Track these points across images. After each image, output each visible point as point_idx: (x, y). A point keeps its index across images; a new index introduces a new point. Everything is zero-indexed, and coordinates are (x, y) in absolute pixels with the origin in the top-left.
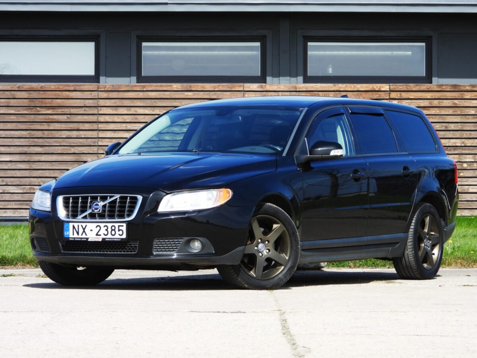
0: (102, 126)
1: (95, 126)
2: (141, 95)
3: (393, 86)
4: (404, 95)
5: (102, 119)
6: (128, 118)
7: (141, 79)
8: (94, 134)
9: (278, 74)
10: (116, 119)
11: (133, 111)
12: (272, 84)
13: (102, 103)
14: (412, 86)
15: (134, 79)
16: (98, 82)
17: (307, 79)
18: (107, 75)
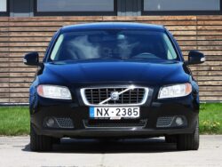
0: (11, 44)
1: (7, 44)
2: (37, 24)
3: (199, 17)
4: (206, 23)
5: (11, 39)
6: (28, 39)
7: (36, 14)
8: (7, 49)
9: (125, 10)
10: (21, 39)
11: (31, 34)
12: (121, 16)
13: (12, 29)
14: (211, 17)
15: (32, 14)
16: (9, 16)
17: (144, 13)
18: (14, 12)
